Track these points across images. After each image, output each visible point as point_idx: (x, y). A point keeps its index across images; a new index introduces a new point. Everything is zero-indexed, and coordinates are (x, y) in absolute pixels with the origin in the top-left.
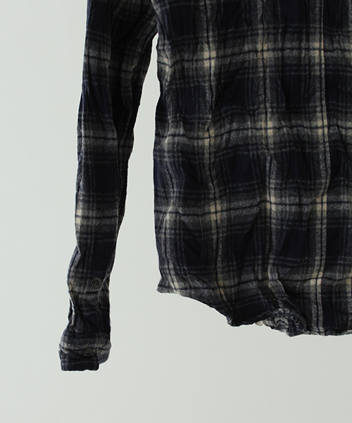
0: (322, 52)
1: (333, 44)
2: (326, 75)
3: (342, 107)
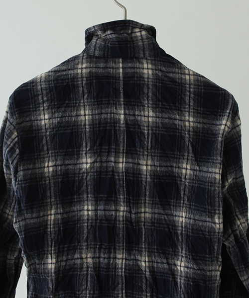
0: (124, 260)
1: (131, 256)
2: (125, 275)
3: (136, 294)
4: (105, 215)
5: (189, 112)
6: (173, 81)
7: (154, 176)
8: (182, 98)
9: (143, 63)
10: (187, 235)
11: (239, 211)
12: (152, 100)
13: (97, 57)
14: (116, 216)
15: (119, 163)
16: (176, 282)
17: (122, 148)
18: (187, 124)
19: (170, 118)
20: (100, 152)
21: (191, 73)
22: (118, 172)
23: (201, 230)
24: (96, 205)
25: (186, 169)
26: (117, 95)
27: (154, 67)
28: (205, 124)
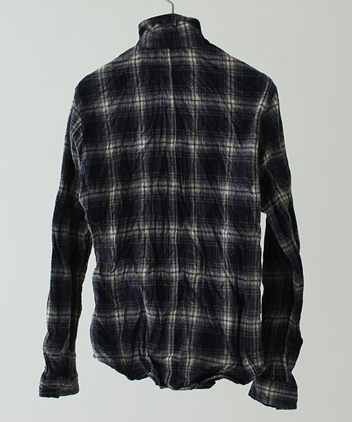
4: (158, 190)
5: (231, 95)
6: (216, 67)
7: (201, 154)
8: (224, 82)
9: (188, 53)
10: (230, 206)
11: (280, 185)
12: (198, 85)
13: (148, 49)
14: (168, 191)
15: (170, 143)
16: (221, 249)
17: (172, 130)
18: (229, 106)
19: (214, 101)
20: (154, 134)
21: (231, 59)
22: (170, 152)
23: (241, 200)
24: (152, 181)
25: (230, 147)
26: (167, 82)
27: (198, 56)
28: (246, 105)
